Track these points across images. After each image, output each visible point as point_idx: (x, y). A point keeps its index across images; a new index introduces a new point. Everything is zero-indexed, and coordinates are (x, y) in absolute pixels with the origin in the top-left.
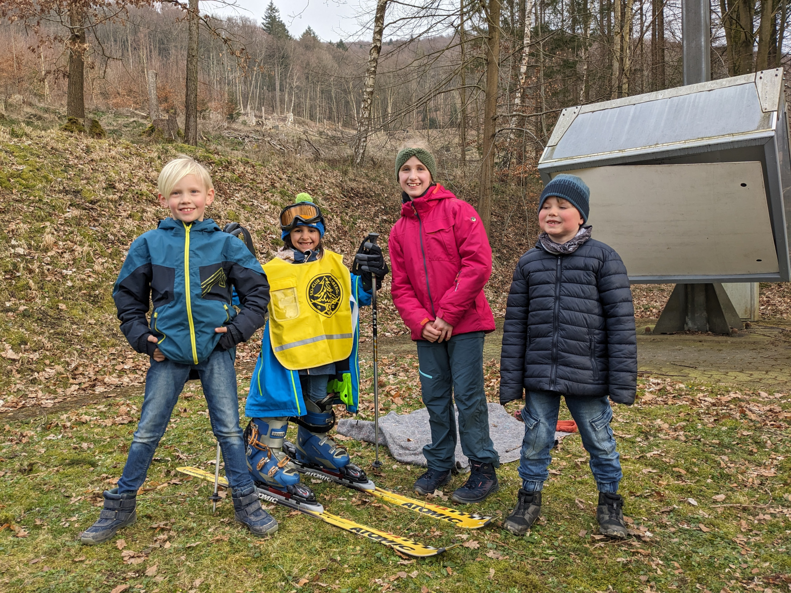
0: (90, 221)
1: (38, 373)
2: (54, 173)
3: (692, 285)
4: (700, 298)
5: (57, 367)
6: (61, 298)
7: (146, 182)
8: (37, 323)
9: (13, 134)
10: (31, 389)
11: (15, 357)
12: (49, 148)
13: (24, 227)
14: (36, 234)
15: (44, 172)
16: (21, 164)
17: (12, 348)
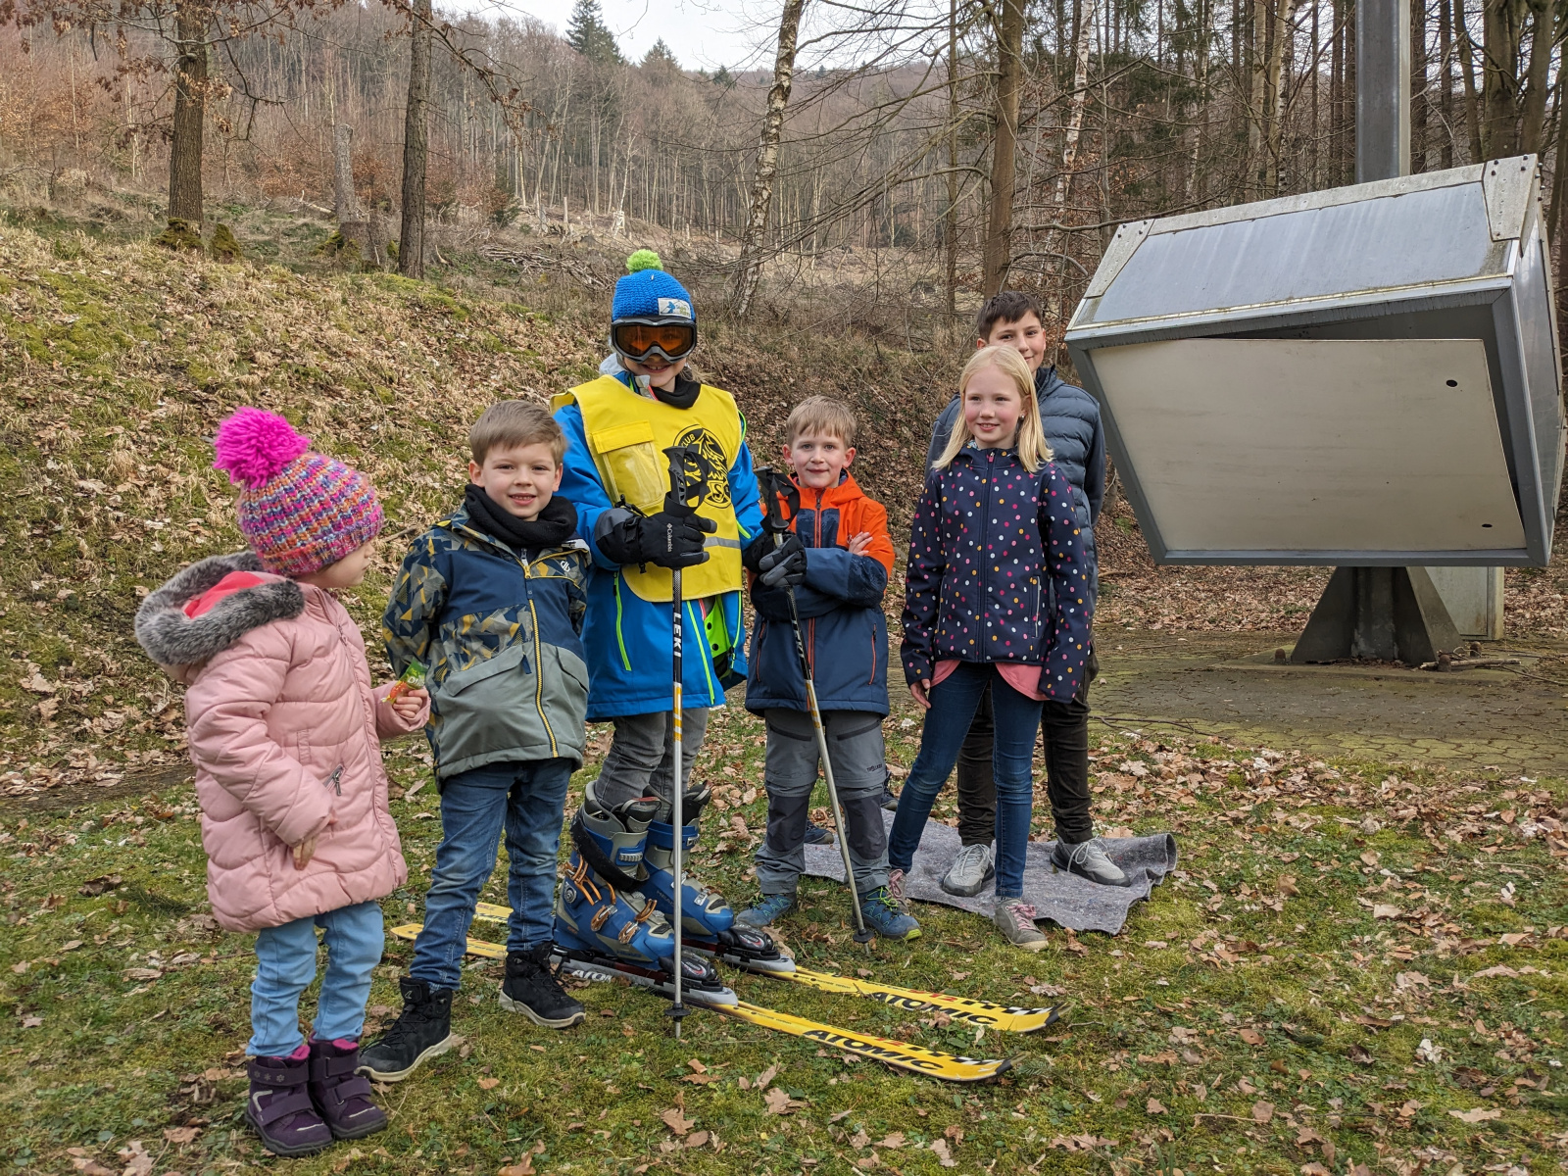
0: (202, 426)
1: (91, 719)
2: (136, 329)
3: (1368, 569)
4: (1382, 596)
5: (127, 708)
6: (141, 575)
7: (315, 349)
8: (91, 622)
9: (60, 253)
10: (75, 750)
11: (47, 688)
12: (127, 281)
13: (73, 436)
14: (96, 449)
15: (115, 329)
16: (71, 312)
17: (42, 672)
